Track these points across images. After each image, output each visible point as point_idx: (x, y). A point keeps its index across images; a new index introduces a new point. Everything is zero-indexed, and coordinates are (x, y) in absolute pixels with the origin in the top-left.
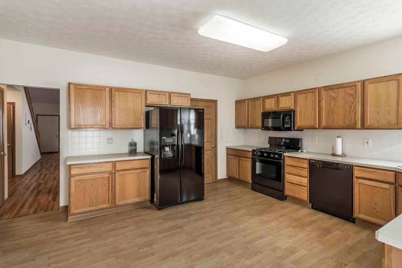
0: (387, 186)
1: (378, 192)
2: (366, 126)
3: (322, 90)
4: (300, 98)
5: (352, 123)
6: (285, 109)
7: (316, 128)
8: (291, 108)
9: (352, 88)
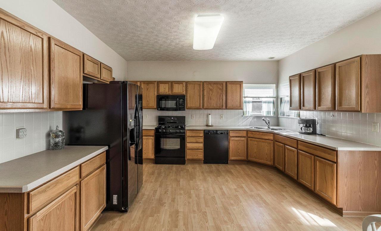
0: (243, 139)
1: (240, 142)
2: (228, 108)
3: (205, 84)
4: (190, 87)
5: (221, 105)
6: (178, 93)
7: (201, 109)
8: (183, 93)
9: (221, 85)
